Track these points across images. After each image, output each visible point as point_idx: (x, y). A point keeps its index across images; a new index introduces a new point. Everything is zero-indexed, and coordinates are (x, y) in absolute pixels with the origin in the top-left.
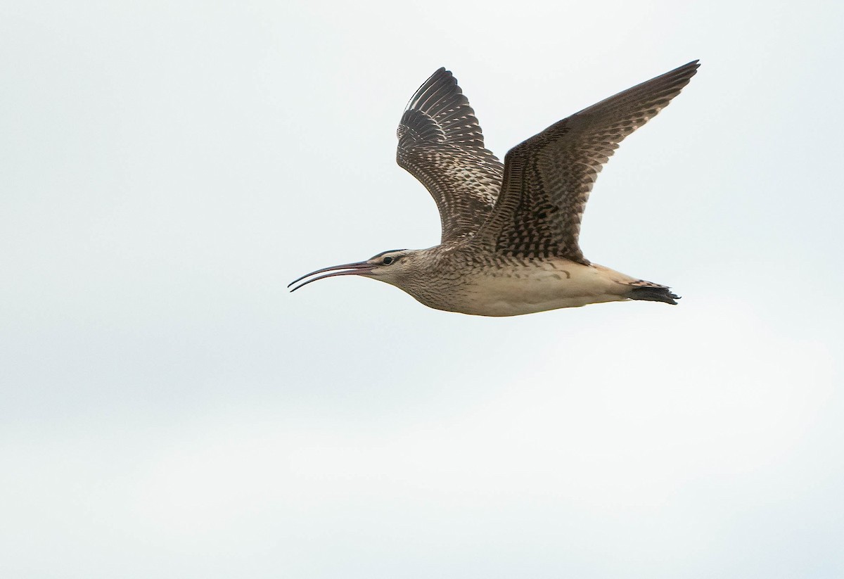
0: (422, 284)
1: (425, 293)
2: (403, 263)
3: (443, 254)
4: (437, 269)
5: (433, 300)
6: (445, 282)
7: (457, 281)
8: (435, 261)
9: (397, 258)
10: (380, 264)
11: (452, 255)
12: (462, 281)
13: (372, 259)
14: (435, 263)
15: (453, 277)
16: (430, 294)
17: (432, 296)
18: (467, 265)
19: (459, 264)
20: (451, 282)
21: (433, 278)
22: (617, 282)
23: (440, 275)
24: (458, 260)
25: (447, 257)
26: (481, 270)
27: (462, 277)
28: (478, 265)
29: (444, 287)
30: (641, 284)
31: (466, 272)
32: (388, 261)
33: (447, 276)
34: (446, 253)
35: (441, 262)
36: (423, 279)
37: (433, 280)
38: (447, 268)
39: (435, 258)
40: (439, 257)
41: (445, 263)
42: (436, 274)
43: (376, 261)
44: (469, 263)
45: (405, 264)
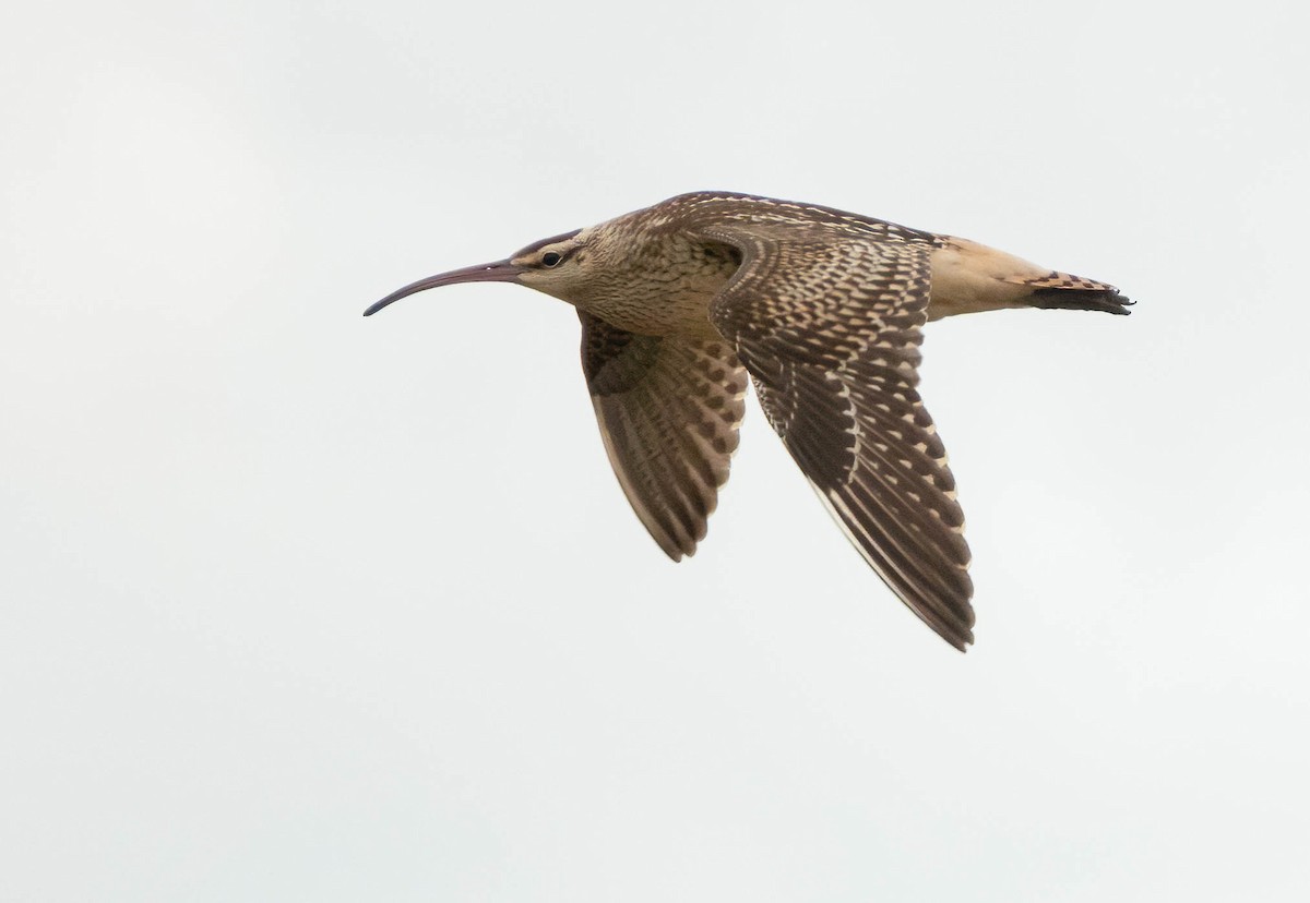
0: (615, 294)
1: (619, 308)
2: (579, 261)
3: (649, 233)
4: (639, 264)
5: (631, 319)
6: (652, 286)
7: (674, 283)
8: (634, 247)
9: (570, 254)
10: (536, 266)
11: (666, 236)
12: (683, 284)
13: (522, 254)
14: (635, 251)
15: (666, 277)
16: (627, 309)
17: (631, 312)
18: (693, 258)
19: (677, 255)
20: (663, 287)
21: (631, 280)
22: (1001, 279)
23: (644, 275)
24: (677, 248)
25: (656, 239)
26: (720, 268)
27: (684, 278)
28: (714, 260)
29: (653, 294)
30: (1052, 283)
31: (690, 270)
32: (551, 260)
33: (656, 276)
34: (654, 231)
35: (647, 249)
36: (614, 285)
37: (630, 285)
38: (656, 261)
39: (633, 242)
40: (642, 239)
41: (652, 250)
42: (637, 272)
43: (528, 259)
44: (697, 255)
45: (583, 264)
